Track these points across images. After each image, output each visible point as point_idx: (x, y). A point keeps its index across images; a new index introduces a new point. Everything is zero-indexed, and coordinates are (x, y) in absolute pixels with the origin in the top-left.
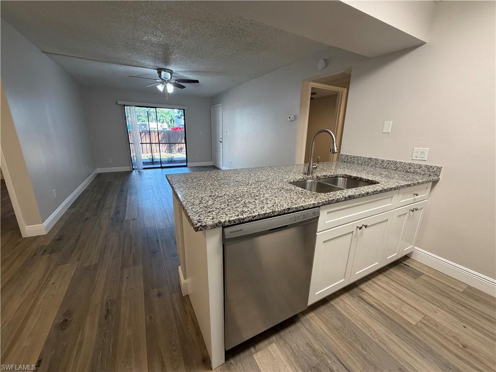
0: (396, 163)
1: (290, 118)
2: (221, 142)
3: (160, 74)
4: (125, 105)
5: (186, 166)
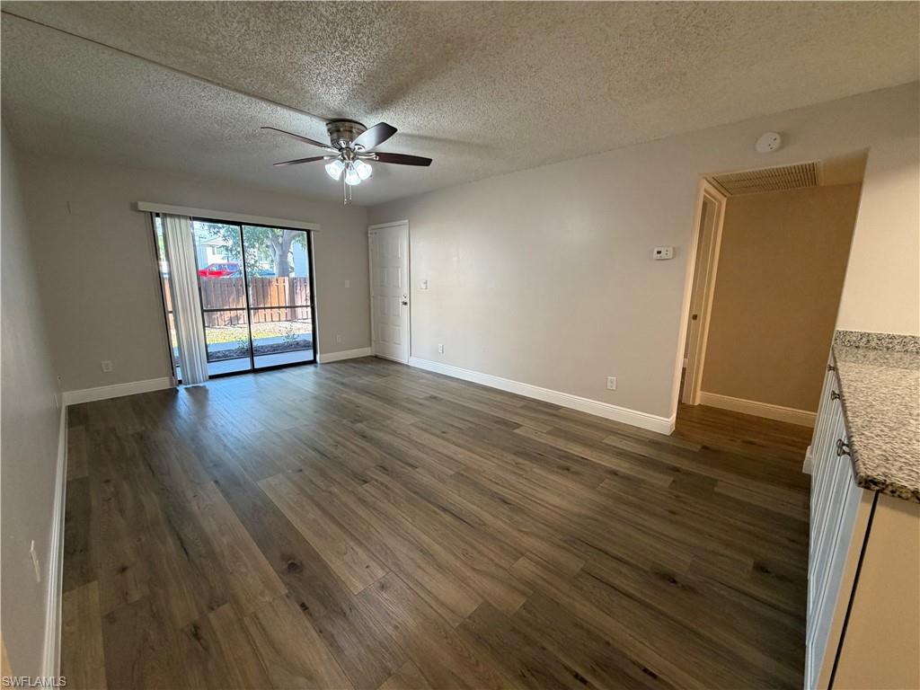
1: (659, 252)
2: (405, 304)
3: (335, 135)
4: (158, 215)
5: (314, 362)
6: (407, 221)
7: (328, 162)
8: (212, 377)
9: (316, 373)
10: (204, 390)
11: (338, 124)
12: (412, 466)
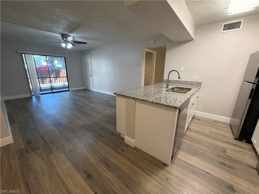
0: (187, 81)
1: (137, 64)
2: (91, 76)
3: (63, 37)
4: (23, 54)
5: (69, 90)
6: (90, 55)
7: (62, 43)
8: (41, 94)
9: (69, 93)
10: (40, 97)
11: (63, 35)
12: (83, 108)
